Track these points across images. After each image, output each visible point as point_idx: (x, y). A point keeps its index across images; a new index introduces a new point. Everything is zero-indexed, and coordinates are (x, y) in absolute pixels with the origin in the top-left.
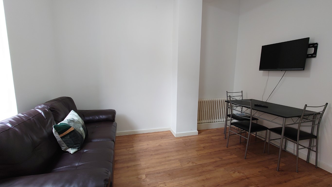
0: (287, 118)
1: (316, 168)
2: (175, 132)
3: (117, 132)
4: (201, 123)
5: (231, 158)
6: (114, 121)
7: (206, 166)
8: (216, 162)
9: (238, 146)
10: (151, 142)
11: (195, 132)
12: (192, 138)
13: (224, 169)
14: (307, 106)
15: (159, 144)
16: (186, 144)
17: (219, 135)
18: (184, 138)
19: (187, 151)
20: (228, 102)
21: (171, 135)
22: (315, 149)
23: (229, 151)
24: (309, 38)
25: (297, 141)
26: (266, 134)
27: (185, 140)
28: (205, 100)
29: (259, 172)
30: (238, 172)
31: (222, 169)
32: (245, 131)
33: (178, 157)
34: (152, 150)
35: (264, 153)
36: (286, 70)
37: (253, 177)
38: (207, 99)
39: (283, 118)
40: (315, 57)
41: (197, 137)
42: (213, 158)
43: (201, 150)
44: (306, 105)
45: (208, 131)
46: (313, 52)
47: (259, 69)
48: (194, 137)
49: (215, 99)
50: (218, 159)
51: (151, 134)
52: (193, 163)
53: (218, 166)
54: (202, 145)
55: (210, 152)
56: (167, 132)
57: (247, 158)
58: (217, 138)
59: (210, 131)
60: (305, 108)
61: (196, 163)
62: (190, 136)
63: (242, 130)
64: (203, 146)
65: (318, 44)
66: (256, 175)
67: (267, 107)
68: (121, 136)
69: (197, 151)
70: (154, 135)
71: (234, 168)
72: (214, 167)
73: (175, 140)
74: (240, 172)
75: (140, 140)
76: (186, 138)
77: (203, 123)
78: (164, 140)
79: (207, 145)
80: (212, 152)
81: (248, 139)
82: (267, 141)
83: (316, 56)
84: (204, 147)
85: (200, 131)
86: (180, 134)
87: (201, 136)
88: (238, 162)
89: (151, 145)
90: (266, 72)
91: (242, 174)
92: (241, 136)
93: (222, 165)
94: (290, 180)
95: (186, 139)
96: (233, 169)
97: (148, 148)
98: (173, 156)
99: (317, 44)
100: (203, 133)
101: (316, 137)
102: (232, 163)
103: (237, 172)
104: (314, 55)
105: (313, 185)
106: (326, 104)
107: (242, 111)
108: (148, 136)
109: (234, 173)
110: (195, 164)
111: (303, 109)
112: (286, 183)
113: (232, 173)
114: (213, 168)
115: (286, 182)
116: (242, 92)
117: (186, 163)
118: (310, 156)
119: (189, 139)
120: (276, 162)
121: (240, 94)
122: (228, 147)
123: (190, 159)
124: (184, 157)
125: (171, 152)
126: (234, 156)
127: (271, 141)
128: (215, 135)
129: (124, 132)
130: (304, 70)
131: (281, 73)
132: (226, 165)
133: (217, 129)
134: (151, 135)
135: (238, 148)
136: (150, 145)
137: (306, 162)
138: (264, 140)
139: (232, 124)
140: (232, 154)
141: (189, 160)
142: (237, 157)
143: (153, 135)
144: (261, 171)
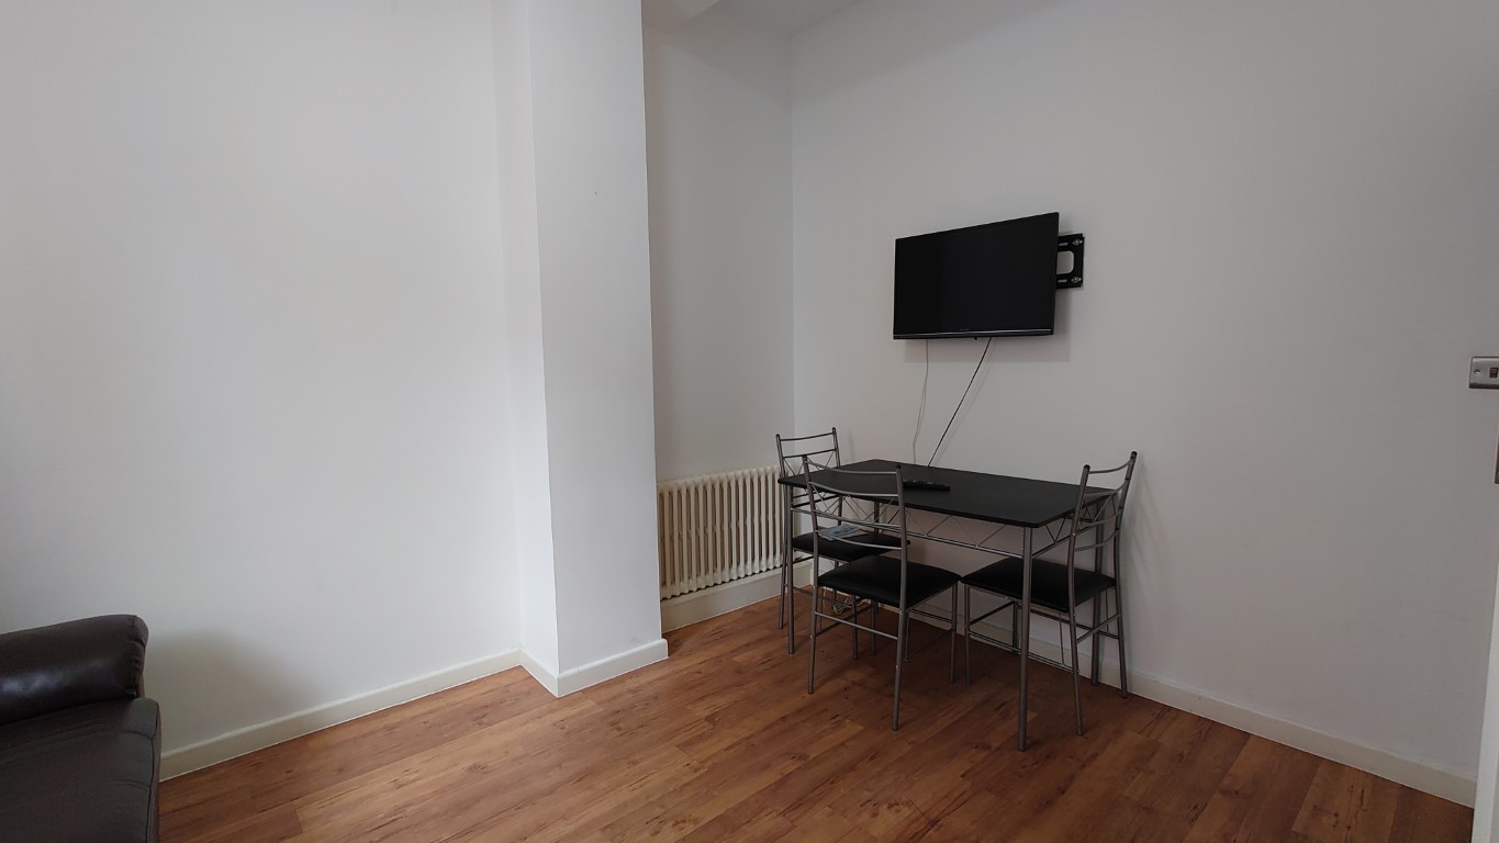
0: (1037, 526)
1: (1125, 699)
2: (551, 672)
3: (163, 755)
4: (673, 596)
5: (843, 744)
6: (133, 697)
7: (748, 822)
8: (783, 782)
9: (853, 675)
10: (414, 761)
11: (654, 645)
12: (643, 680)
13: (830, 806)
14: (1091, 470)
15: (469, 763)
16: (621, 725)
17: (761, 640)
18: (604, 694)
19: (635, 763)
20: (788, 482)
21: (529, 693)
22: (1113, 629)
23: (822, 712)
24: (1057, 214)
25: (1067, 611)
26: (955, 603)
27: (609, 700)
28: (681, 482)
29: (962, 776)
30: (890, 806)
31: (820, 813)
32: (869, 602)
33: (595, 811)
34: (434, 810)
35: (954, 682)
36: (991, 336)
37: (952, 808)
38: (689, 481)
39: (1022, 529)
40: (1079, 284)
41: (666, 671)
42: (768, 766)
43: (700, 736)
44: (1087, 467)
45: (710, 628)
46: (1070, 268)
47: (894, 333)
48: (651, 677)
49: (724, 475)
50: (790, 766)
51: (408, 713)
52: (682, 825)
53: (801, 803)
54: (702, 711)
55: (747, 734)
56: (505, 681)
57: (902, 726)
58: (757, 653)
59: (718, 628)
60: (1085, 478)
61: (696, 821)
62: (630, 675)
63: (857, 597)
64: (707, 713)
65: (1083, 239)
66: (956, 794)
67: (948, 489)
68: (196, 774)
69: (683, 746)
70: (431, 712)
71: (868, 790)
72: (783, 813)
73: (558, 716)
74: (897, 804)
75: (340, 770)
76: (617, 689)
77: (682, 594)
78: (496, 726)
79: (722, 701)
80: (752, 736)
81: (899, 638)
82: (961, 630)
83: (1082, 281)
84: (710, 719)
85: (673, 637)
86: (580, 673)
87: (685, 664)
88: (874, 755)
89: (419, 783)
90: (918, 346)
91: (906, 811)
92: (856, 628)
93: (816, 792)
94: (1071, 778)
95: (615, 698)
96: (866, 795)
97: (399, 809)
98: (564, 817)
99: (1080, 237)
100: (687, 644)
101: (1113, 583)
102: (852, 767)
103: (886, 806)
104: (1074, 279)
105: (1141, 774)
106: (1132, 458)
107: (840, 514)
108: (390, 729)
109: (875, 815)
110: (690, 828)
111: (1079, 484)
112: (1065, 795)
113: (866, 816)
114: (780, 818)
115: (1063, 792)
116: (834, 433)
117: (646, 834)
118: (1100, 658)
119: (629, 691)
120: (1001, 710)
121: (829, 442)
122: (817, 688)
123: (662, 807)
124: (625, 804)
125: (551, 791)
126: (852, 728)
127: (972, 628)
128: (747, 645)
129: (218, 743)
130: (1051, 333)
131: (973, 348)
132: (832, 783)
133: (747, 611)
134: (414, 718)
135: (855, 683)
136: (414, 781)
137: (1089, 681)
138: (947, 626)
139: (821, 581)
140: (837, 719)
141: (658, 811)
142: (863, 731)
143: (424, 714)
144: (968, 772)
